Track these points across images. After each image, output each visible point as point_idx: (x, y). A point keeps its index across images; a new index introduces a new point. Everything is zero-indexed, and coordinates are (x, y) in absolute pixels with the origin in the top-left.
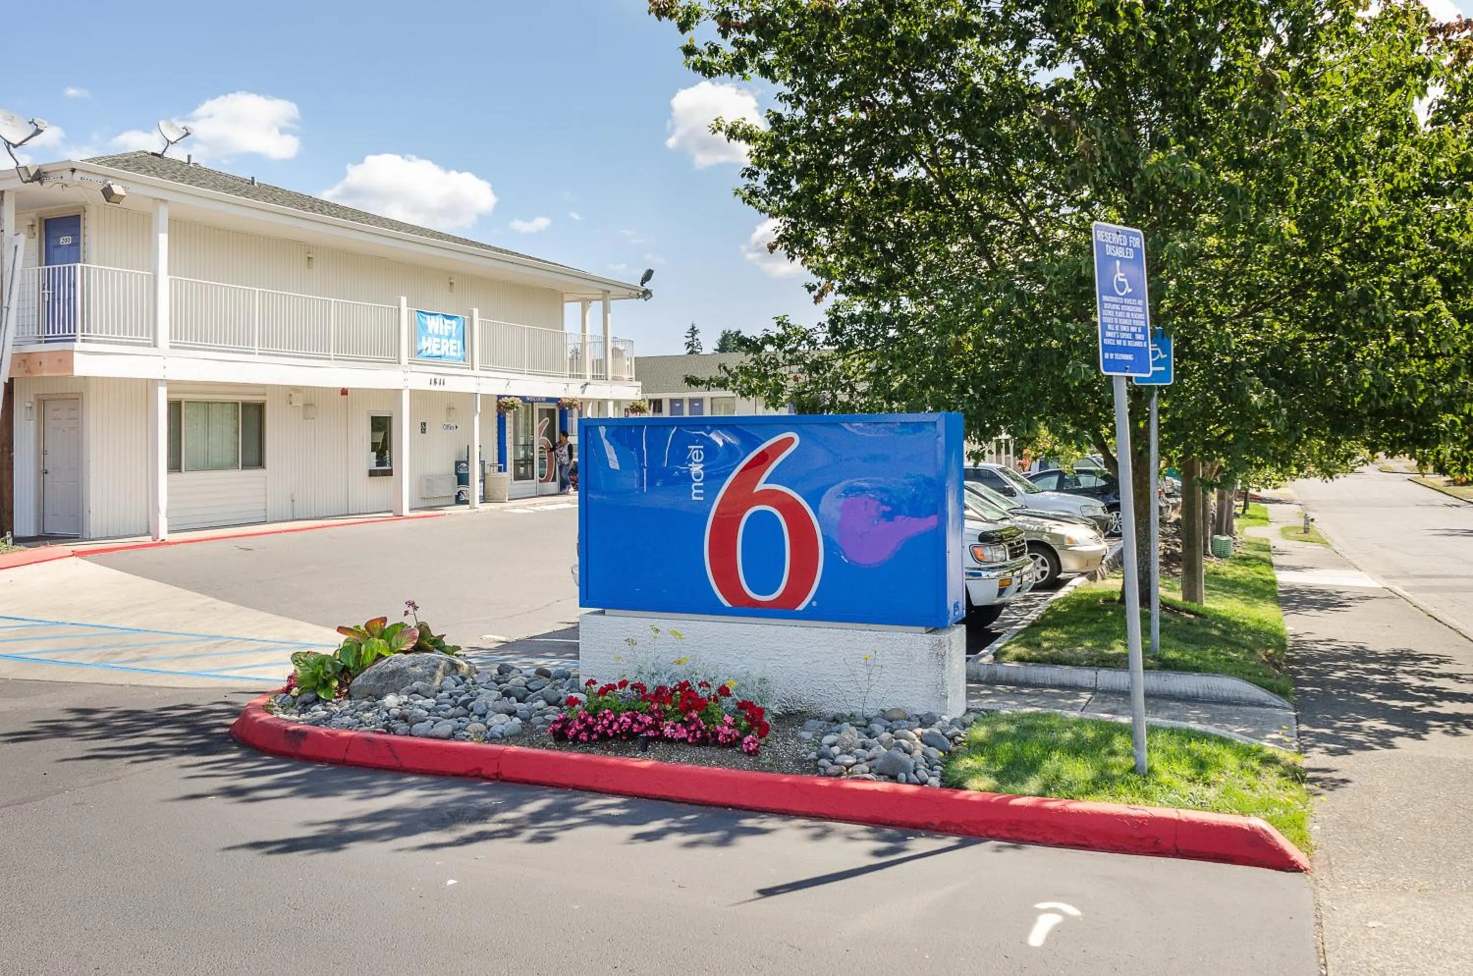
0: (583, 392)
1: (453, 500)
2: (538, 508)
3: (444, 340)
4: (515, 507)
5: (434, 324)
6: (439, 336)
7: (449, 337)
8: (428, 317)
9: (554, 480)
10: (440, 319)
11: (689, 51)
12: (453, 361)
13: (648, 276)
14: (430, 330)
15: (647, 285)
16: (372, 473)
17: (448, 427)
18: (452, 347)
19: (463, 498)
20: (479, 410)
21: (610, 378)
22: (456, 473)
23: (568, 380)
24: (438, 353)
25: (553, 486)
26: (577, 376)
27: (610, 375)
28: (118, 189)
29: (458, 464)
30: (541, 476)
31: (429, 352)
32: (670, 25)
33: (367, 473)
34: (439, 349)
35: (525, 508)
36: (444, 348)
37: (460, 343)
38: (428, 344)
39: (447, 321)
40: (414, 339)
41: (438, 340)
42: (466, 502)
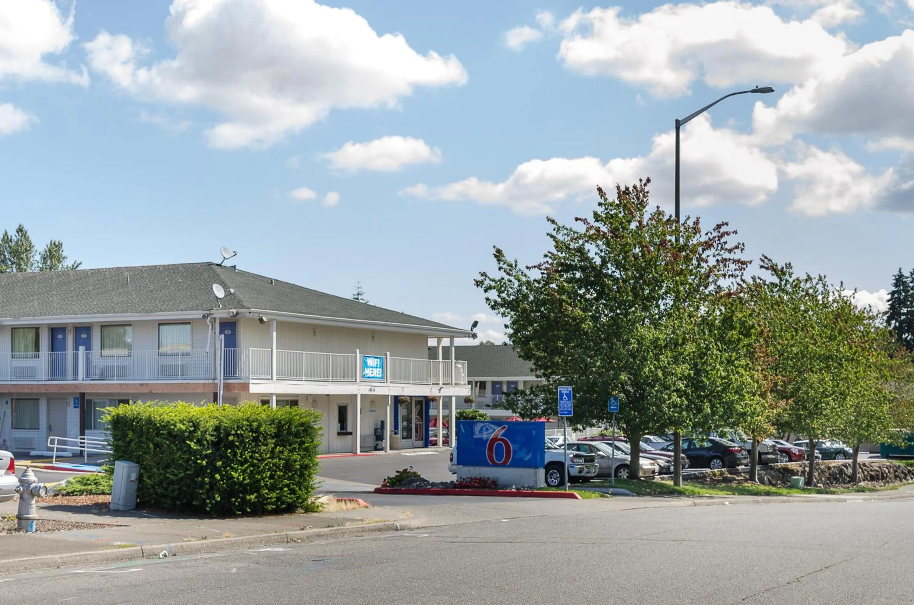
0: (439, 392)
1: (373, 449)
2: (417, 454)
3: (374, 369)
4: (406, 453)
5: (371, 362)
6: (372, 367)
7: (377, 367)
8: (368, 358)
9: (422, 440)
10: (372, 359)
11: (487, 299)
12: (378, 379)
13: (475, 324)
14: (368, 365)
15: (475, 330)
16: (339, 434)
17: (372, 411)
18: (377, 372)
19: (378, 447)
20: (390, 403)
21: (453, 384)
22: (375, 435)
23: (432, 386)
24: (371, 376)
25: (421, 443)
26: (436, 384)
27: (454, 382)
28: (265, 319)
29: (376, 430)
30: (416, 437)
31: (368, 375)
32: (481, 290)
33: (336, 434)
34: (372, 374)
35: (410, 453)
36: (374, 373)
37: (381, 370)
38: (368, 372)
39: (376, 360)
40: (363, 370)
41: (371, 369)
42: (382, 449)
